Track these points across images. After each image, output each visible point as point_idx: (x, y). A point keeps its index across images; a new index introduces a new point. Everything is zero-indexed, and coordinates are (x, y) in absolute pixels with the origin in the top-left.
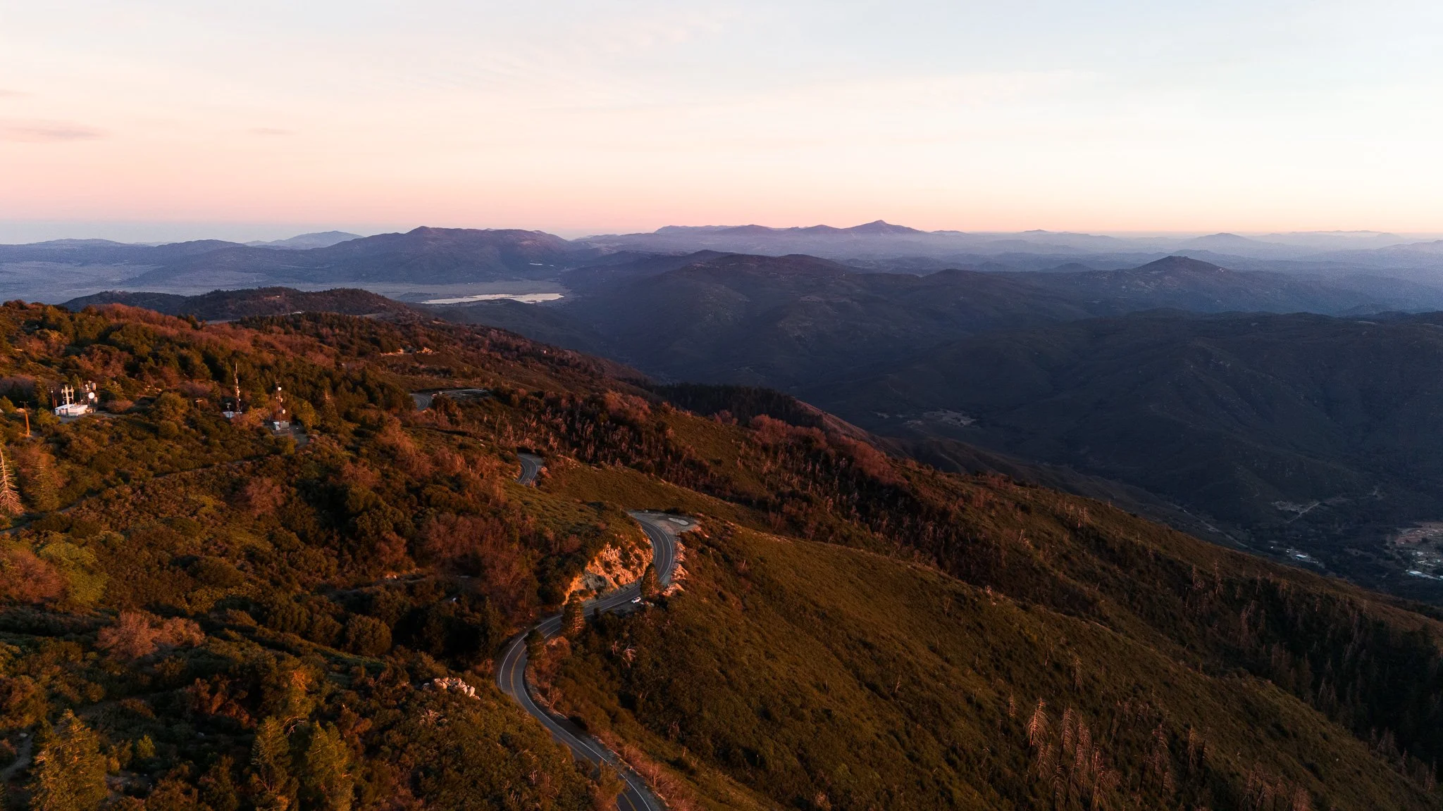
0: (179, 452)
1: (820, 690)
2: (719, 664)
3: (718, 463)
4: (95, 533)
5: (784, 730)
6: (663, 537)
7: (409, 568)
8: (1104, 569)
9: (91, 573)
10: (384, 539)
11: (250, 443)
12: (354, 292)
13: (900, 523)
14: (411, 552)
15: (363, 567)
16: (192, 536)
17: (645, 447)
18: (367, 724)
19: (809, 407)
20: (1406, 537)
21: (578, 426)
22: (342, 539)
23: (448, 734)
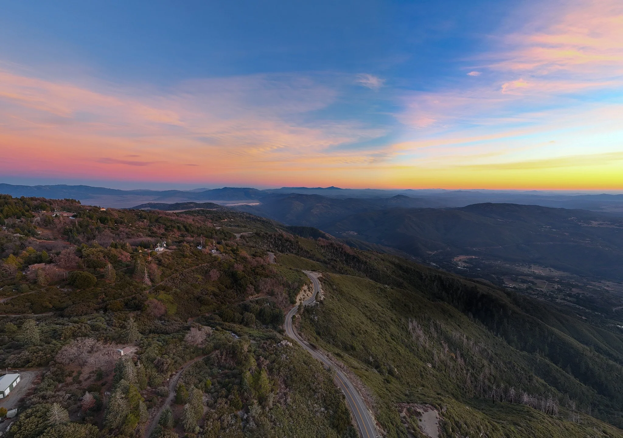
0: (190, 262)
1: (362, 324)
2: (339, 320)
3: (312, 251)
4: (172, 290)
5: (358, 338)
6: (314, 279)
7: (255, 295)
8: (403, 274)
9: (172, 303)
10: (248, 286)
11: (208, 258)
12: (210, 203)
13: (356, 265)
14: (255, 290)
15: (243, 295)
16: (198, 289)
17: (294, 247)
18: (268, 362)
19: (322, 231)
20: (456, 259)
21: (277, 242)
22: (237, 287)
23: (290, 362)
